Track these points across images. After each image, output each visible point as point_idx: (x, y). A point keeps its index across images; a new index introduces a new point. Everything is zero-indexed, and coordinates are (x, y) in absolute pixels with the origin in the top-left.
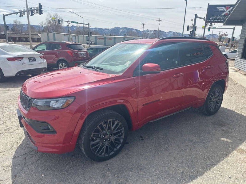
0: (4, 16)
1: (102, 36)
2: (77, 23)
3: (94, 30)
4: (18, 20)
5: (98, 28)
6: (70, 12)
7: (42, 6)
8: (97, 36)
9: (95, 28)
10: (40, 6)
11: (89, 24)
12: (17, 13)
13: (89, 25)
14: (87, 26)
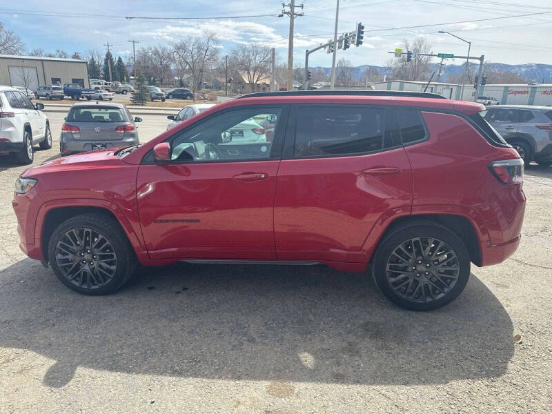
0: (308, 53)
1: (527, 85)
2: (452, 56)
3: (523, 70)
4: (346, 60)
5: (538, 65)
6: (440, 32)
7: (363, 28)
8: (508, 87)
9: (529, 66)
10: (361, 27)
11: (483, 56)
12: (325, 46)
13: (482, 58)
14: (478, 62)
